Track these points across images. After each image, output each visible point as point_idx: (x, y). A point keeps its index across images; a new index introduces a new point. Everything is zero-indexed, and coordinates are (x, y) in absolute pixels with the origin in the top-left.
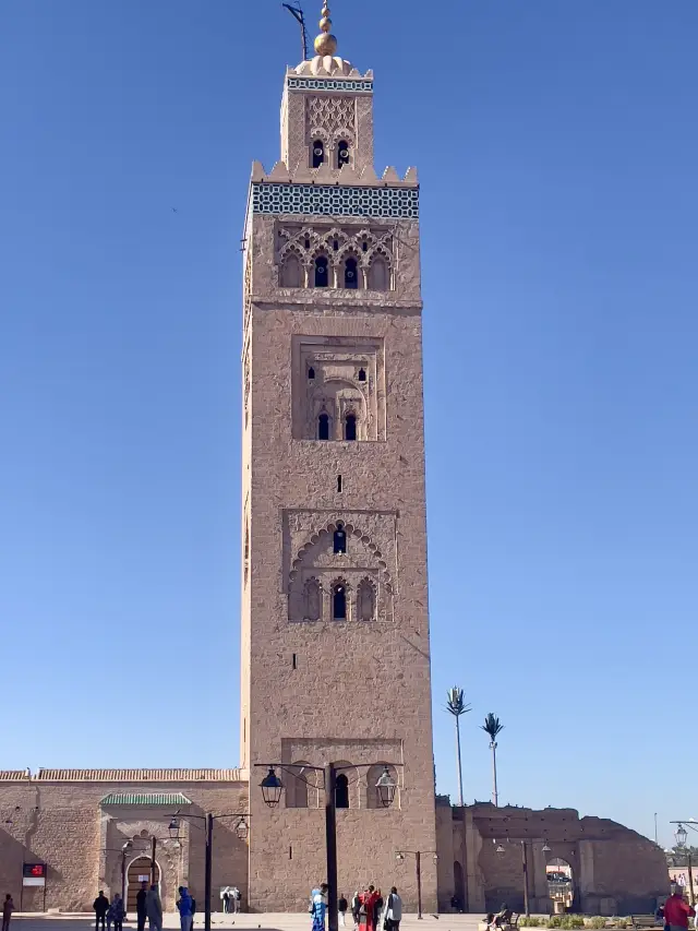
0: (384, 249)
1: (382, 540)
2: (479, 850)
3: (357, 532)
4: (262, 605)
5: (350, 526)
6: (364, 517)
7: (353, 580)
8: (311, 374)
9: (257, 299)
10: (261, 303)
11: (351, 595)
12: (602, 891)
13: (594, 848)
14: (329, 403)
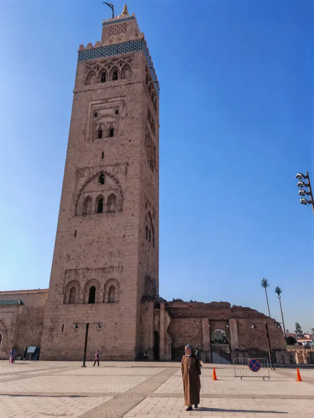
0: (128, 63)
1: (120, 176)
2: (168, 325)
3: (109, 174)
4: (64, 210)
5: (106, 172)
6: (112, 168)
7: (106, 195)
8: (96, 115)
9: (75, 91)
10: (77, 92)
11: (105, 202)
12: (243, 348)
13: (238, 323)
14: (103, 125)
